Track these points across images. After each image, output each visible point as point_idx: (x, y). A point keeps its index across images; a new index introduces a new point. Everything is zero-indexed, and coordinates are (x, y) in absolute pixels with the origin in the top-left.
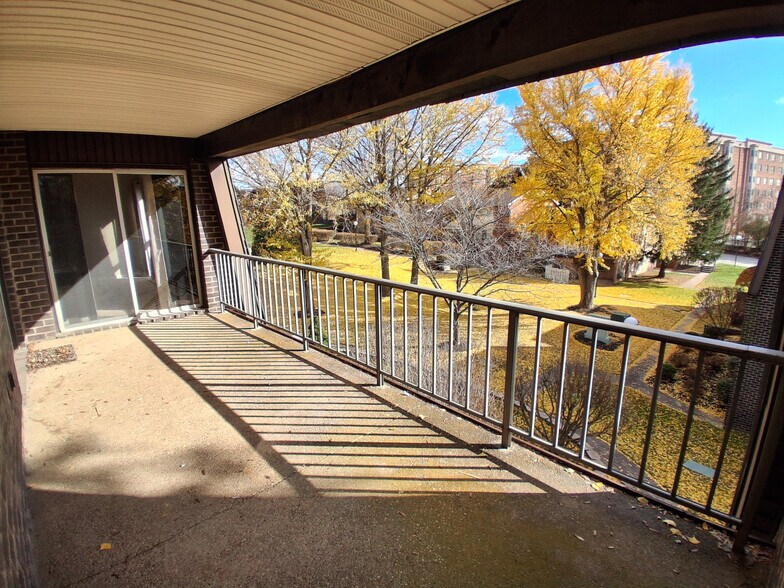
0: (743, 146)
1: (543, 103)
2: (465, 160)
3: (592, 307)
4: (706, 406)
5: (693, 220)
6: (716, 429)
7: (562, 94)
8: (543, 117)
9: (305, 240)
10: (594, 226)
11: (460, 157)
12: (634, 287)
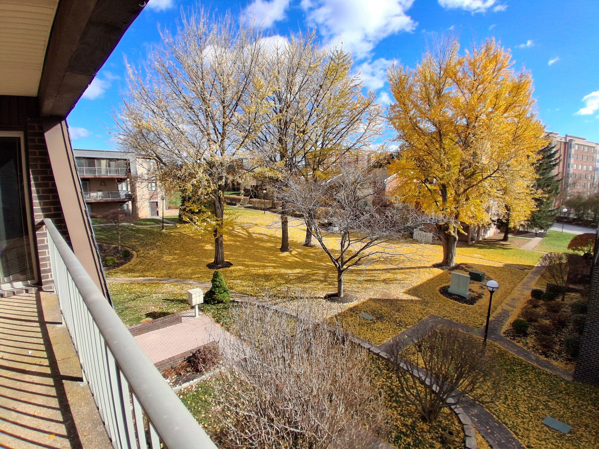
0: (563, 140)
1: (412, 102)
2: (350, 145)
3: (453, 265)
4: (556, 359)
5: (537, 196)
6: (567, 382)
7: (428, 95)
8: (412, 113)
9: (217, 204)
10: (455, 200)
11: (346, 142)
12: (485, 248)
